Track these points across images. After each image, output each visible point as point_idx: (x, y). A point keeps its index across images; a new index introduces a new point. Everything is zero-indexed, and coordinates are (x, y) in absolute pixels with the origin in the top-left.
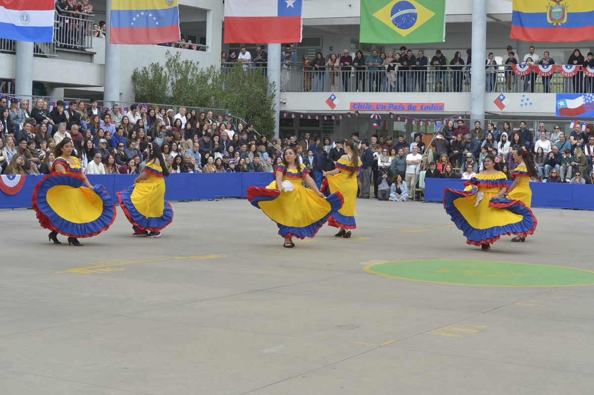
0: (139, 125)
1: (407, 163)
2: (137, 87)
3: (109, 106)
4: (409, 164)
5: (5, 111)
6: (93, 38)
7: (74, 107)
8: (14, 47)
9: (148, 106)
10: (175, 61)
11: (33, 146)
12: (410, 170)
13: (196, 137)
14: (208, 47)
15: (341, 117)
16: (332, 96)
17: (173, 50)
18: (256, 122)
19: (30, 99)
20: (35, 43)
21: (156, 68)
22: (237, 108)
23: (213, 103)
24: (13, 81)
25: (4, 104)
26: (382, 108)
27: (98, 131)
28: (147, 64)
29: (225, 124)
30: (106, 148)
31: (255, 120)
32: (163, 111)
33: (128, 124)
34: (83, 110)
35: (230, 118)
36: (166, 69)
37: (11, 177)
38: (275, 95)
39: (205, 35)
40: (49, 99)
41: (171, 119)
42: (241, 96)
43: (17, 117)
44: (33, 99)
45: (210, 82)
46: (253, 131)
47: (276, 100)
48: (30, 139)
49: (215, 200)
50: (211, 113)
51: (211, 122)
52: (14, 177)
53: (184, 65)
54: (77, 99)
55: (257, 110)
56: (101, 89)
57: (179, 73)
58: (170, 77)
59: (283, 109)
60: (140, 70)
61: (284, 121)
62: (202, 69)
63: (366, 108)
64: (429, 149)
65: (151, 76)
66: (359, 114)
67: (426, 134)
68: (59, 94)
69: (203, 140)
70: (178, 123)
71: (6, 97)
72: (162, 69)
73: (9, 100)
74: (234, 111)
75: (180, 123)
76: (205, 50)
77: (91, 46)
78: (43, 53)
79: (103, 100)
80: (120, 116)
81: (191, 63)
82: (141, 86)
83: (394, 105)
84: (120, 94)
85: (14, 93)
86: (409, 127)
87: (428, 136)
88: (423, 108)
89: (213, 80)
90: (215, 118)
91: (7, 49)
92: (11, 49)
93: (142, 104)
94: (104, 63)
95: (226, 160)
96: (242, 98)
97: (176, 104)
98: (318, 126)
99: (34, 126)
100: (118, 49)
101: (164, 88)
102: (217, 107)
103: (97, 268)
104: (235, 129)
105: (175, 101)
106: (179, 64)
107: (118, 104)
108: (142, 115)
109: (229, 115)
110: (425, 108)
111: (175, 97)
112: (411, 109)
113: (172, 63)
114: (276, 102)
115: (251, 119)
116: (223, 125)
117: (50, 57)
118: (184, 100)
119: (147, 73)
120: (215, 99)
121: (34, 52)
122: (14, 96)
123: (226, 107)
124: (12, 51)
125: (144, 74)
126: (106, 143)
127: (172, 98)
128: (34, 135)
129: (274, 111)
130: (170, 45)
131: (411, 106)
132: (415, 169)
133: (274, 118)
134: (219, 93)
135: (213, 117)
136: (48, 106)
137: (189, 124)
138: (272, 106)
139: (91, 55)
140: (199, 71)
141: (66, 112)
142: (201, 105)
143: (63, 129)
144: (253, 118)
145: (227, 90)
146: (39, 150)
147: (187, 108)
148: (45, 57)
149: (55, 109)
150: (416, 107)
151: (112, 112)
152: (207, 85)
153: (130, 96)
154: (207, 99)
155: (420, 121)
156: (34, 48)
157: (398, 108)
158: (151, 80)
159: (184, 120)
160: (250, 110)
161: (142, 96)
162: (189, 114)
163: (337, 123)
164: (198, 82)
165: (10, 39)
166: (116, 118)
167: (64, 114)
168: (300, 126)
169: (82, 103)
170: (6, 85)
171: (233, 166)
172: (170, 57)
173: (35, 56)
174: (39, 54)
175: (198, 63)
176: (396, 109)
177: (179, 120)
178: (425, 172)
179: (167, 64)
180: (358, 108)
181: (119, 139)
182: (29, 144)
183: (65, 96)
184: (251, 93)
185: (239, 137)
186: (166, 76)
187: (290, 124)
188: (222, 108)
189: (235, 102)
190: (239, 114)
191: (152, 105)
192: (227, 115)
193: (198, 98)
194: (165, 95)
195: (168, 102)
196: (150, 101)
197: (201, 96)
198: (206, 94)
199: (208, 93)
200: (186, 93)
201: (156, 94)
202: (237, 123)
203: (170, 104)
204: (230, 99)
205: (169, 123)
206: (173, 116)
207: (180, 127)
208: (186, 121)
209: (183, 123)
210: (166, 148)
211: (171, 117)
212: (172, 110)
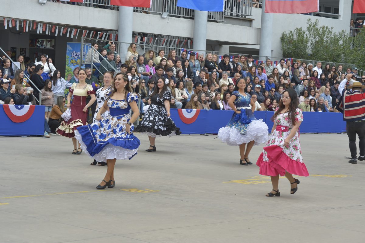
0: (285, 75)
2: (284, 46)
3: (263, 60)
5: (185, 61)
6: (252, 8)
7: (236, 60)
8: (193, 14)
9: (293, 61)
10: (314, 26)
11: (206, 88)
13: (328, 84)
14: (340, 16)
17: (313, 18)
19: (204, 53)
20: (208, 12)
21: (299, 32)
22: (361, 63)
23: (343, 59)
24: (192, 39)
25: (183, 56)
27: (255, 78)
28: (293, 29)
30: (260, 92)
32: (304, 65)
33: (278, 74)
34: (244, 63)
35: (356, 71)
36: (307, 33)
37: (189, 111)
39: (338, 7)
40: (218, 54)
41: (310, 70)
43: (194, 66)
44: (206, 53)
45: (341, 43)
48: (204, 83)
49: (342, 133)
50: (341, 66)
52: (191, 111)
53: (321, 29)
54: (239, 54)
56: (257, 47)
57: (317, 35)
58: (310, 38)
60: (287, 33)
62: (335, 33)
65: (295, 38)
68: (226, 50)
69: (335, 88)
70: (315, 74)
71: (186, 52)
72: (304, 33)
73: (189, 53)
74: (359, 66)
75: (317, 74)
76: (338, 18)
77: (251, 14)
78: (215, 19)
79: (258, 55)
80: (272, 68)
81: (327, 28)
82: (288, 45)
84: (272, 51)
85: (192, 48)
89: (343, 42)
91: (188, 15)
92: (190, 16)
93: (288, 59)
94: (260, 27)
97: (314, 59)
99: (207, 73)
100: (271, 17)
101: (305, 47)
102: (346, 62)
103: (254, 181)
105: (313, 57)
106: (317, 29)
107: (270, 58)
108: (288, 67)
109: (356, 68)
111: (314, 54)
113: (312, 28)
117: (220, 22)
118: (320, 56)
119: (292, 35)
120: (344, 56)
121: (208, 18)
122: (192, 51)
123: (353, 62)
124: (192, 17)
125: (290, 36)
126: (260, 88)
127: (311, 55)
128: (207, 80)
130: (310, 14)
134: (348, 51)
135: (342, 70)
136: (218, 59)
137: (323, 75)
139: (251, 21)
140: (333, 35)
141: (231, 64)
142: (333, 61)
143: (225, 76)
145: (354, 49)
146: (209, 91)
147: (322, 63)
148: (216, 22)
149: (222, 61)
151: (266, 65)
152: (338, 45)
153: (279, 53)
154: (338, 56)
156: (208, 16)
158: (295, 41)
159: (320, 72)
161: (288, 53)
164: (331, 42)
165: (190, 8)
166: (269, 69)
167: (229, 65)
169: (243, 57)
170: (187, 43)
172: (311, 23)
173: (208, 21)
174: (211, 19)
175: (332, 28)
177: (316, 72)
179: (308, 29)
181: (270, 85)
182: (203, 86)
183: (230, 52)
186: (307, 38)
188: (350, 63)
189: (360, 59)
190: (363, 68)
191: (296, 60)
192: (354, 69)
193: (331, 55)
194: (306, 52)
195: (308, 58)
196: (294, 57)
197: (334, 54)
198: (337, 52)
199: (339, 52)
200: (322, 51)
201: (299, 51)
202: (361, 75)
203: (310, 60)
204: (356, 56)
205: (309, 74)
206: (311, 68)
207: (317, 77)
208: (322, 73)
209: (319, 74)
210: (305, 93)
211: (310, 69)
212: (311, 64)
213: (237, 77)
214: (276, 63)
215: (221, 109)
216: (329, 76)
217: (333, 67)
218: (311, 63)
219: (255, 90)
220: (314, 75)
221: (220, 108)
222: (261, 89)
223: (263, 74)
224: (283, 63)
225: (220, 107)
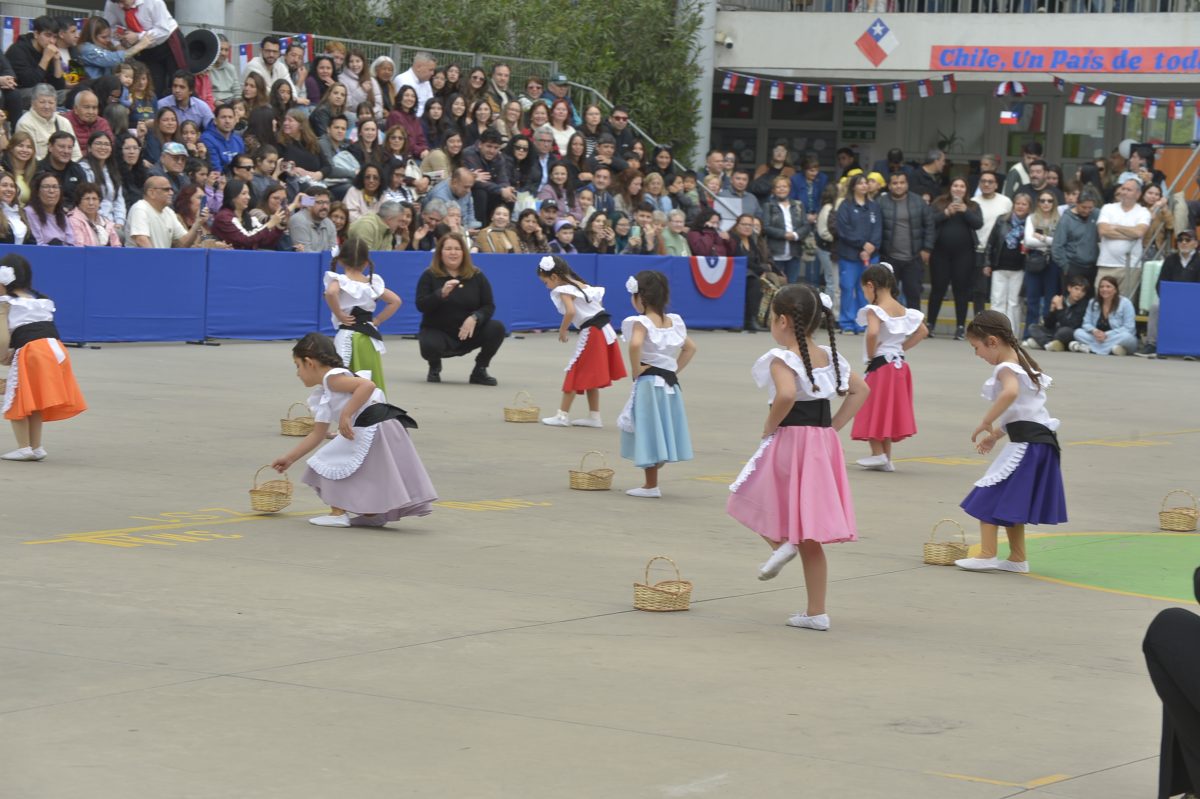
1: (1102, 231)
4: (1110, 237)
9: (314, 46)
12: (1110, 256)
13: (455, 141)
15: (897, 95)
16: (875, 25)
18: (641, 102)
22: (582, 57)
23: (513, 42)
26: (1031, 65)
27: (159, 115)
29: (546, 107)
30: (184, 170)
31: (640, 96)
32: (357, 63)
38: (701, 21)
41: (385, 85)
42: (597, 21)
46: (633, 130)
47: (704, 37)
49: (513, 335)
50: (504, 70)
51: (505, 101)
54: (89, 11)
55: (644, 66)
59: (724, 63)
61: (725, 102)
63: (981, 64)
64: (1177, 190)
66: (954, 84)
67: (1167, 144)
69: (479, 154)
70: (407, 100)
74: (574, 67)
75: (414, 99)
80: (232, 71)
83: (1070, 54)
86: (1114, 124)
87: (1175, 152)
88: (1164, 62)
90: (517, 87)
93: (295, 36)
95: (546, 215)
96: (599, 27)
97: (403, 41)
98: (830, 118)
102: (524, 52)
104: (579, 120)
105: (391, 30)
108: (293, 71)
109: (563, 78)
110: (1170, 60)
111: (397, 18)
112: (1123, 66)
114: (702, 43)
115: (625, 93)
116: (541, 109)
118: (423, 28)
120: (520, 27)
123: (552, 54)
126: (184, 156)
127: (388, 22)
129: (696, 70)
131: (1122, 59)
132: (1128, 255)
133: (695, 91)
134: (530, 9)
135: (511, 84)
137: (437, 105)
138: (691, 54)
142: (479, 46)
143: (48, 106)
144: (632, 90)
150: (1139, 59)
153: (257, 11)
154: (494, 27)
155: (1148, 104)
157: (1081, 64)
159: (425, 93)
160: (624, 64)
161: (294, 12)
162: (441, 75)
163: (888, 111)
166: (220, 76)
168: (775, 116)
171: (567, 236)
176: (1076, 66)
177: (409, 91)
178: (1159, 264)
180: (957, 64)
181: (222, 140)
184: (628, 13)
185: (584, 145)
187: (745, 109)
188: (540, 56)
189: (578, 39)
190: (591, 75)
191: (325, 41)
192: (555, 80)
193: (465, 23)
194: (365, 10)
195: (374, 33)
196: (320, 30)
197: (475, 19)
198: (490, 11)
199: (496, 10)
200: (429, 6)
201: (338, 7)
202: (584, 104)
203: (382, 41)
204: (565, 29)
205: (379, 98)
206: (388, 76)
207: (413, 111)
208: (431, 96)
209: (419, 100)
210: (369, 177)
211: (385, 80)
212: (389, 59)
213: (88, 107)
214: (248, 51)
215: (19, 242)
216: (455, 106)
217: (474, 70)
218: (386, 54)
219: (161, 165)
220: (404, 104)
221: (10, 237)
222: (187, 164)
223: (192, 103)
224: (272, 54)
225: (11, 230)
